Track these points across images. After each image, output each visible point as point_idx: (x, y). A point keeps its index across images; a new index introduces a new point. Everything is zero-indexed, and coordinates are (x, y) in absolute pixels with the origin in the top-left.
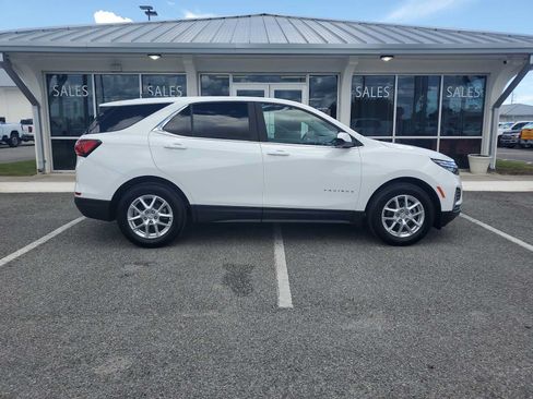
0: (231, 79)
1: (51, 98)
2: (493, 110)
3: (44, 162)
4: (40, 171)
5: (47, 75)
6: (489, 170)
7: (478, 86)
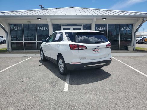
0: (61, 25)
1: (11, 31)
2: (134, 33)
3: (9, 48)
4: (8, 51)
5: (10, 24)
6: (134, 50)
7: (130, 27)
